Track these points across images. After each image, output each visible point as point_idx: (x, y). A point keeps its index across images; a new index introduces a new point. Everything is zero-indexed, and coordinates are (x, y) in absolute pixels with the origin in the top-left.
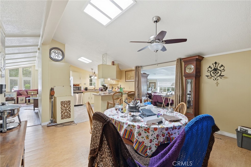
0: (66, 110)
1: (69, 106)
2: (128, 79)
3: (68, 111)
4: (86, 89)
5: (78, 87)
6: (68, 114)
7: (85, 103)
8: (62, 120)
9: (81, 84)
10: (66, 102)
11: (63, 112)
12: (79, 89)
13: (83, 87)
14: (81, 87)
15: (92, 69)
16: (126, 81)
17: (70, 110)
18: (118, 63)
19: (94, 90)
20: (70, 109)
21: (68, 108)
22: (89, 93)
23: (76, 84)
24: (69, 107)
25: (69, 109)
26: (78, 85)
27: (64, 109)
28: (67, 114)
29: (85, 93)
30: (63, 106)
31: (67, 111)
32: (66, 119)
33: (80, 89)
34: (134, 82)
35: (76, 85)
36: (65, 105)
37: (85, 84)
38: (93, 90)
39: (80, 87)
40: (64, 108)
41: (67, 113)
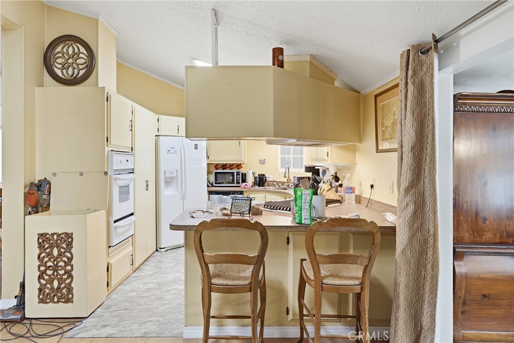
0: (56, 268)
1: (68, 255)
2: (387, 135)
3: (63, 275)
6: (63, 285)
8: (42, 305)
10: (55, 237)
11: (47, 275)
16: (378, 151)
17: (72, 269)
18: (311, 55)
20: (72, 266)
21: (65, 262)
24: (68, 258)
25: (69, 268)
26: (239, 166)
27: (49, 264)
28: (58, 288)
30: (46, 253)
31: (58, 274)
32: (56, 304)
34: (395, 155)
36: (51, 247)
40: (50, 260)
41: (60, 284)
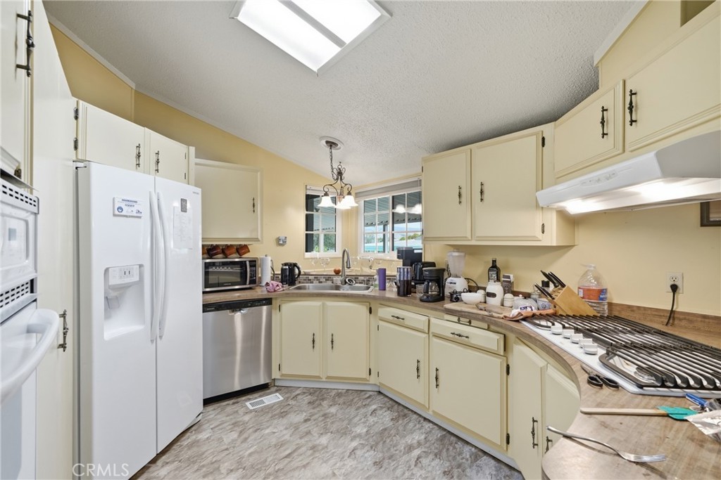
4: (289, 275)
5: (242, 264)
7: (284, 371)
9: (257, 240)
12: (247, 272)
13: (269, 258)
14: (258, 263)
15: (331, 144)
19: (338, 280)
22: (316, 304)
23: (229, 243)
26: (242, 249)
29: (285, 307)
33: (254, 274)
35: (225, 250)
37: (281, 242)
38: (328, 278)
39: (253, 263)
